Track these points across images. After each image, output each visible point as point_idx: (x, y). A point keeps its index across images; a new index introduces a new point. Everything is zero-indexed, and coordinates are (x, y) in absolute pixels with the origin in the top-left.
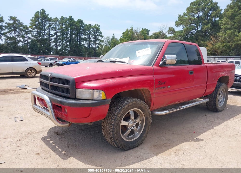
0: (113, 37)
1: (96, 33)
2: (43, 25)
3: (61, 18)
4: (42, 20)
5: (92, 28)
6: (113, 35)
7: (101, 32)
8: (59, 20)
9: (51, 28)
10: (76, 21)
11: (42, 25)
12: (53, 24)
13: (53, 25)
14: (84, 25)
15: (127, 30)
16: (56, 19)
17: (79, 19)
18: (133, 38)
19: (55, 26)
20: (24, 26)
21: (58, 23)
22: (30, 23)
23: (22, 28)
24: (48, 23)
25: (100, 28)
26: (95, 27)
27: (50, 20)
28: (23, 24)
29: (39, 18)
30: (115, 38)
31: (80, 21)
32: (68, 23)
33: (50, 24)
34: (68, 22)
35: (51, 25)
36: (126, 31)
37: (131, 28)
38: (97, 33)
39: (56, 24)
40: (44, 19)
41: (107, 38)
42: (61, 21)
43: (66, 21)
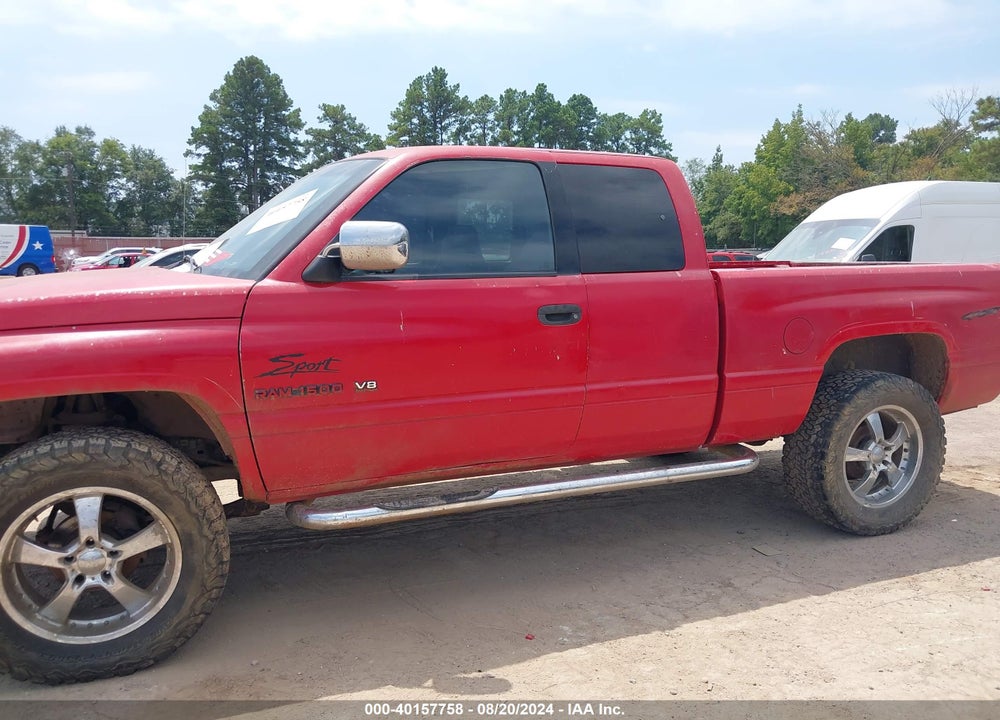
0: (718, 160)
1: (646, 146)
2: (435, 127)
3: (504, 94)
4: (433, 109)
5: (627, 128)
6: (718, 150)
7: (667, 143)
8: (498, 104)
9: (466, 138)
10: (564, 103)
11: (430, 131)
12: (473, 122)
13: (473, 127)
14: (595, 116)
15: (777, 125)
16: (486, 103)
17: (574, 95)
18: (803, 160)
19: (480, 131)
20: (368, 137)
21: (491, 117)
22: (390, 128)
23: (362, 147)
24: (453, 119)
25: (661, 128)
26: (642, 124)
27: (463, 106)
28: (367, 132)
29: (421, 104)
30: (723, 165)
31: (581, 104)
32: (532, 114)
33: (462, 122)
34: (531, 111)
35: (468, 129)
36: (771, 129)
37: (794, 116)
38: (652, 149)
39: (485, 122)
40: (441, 106)
41: (690, 166)
42: (505, 109)
43: (522, 109)
